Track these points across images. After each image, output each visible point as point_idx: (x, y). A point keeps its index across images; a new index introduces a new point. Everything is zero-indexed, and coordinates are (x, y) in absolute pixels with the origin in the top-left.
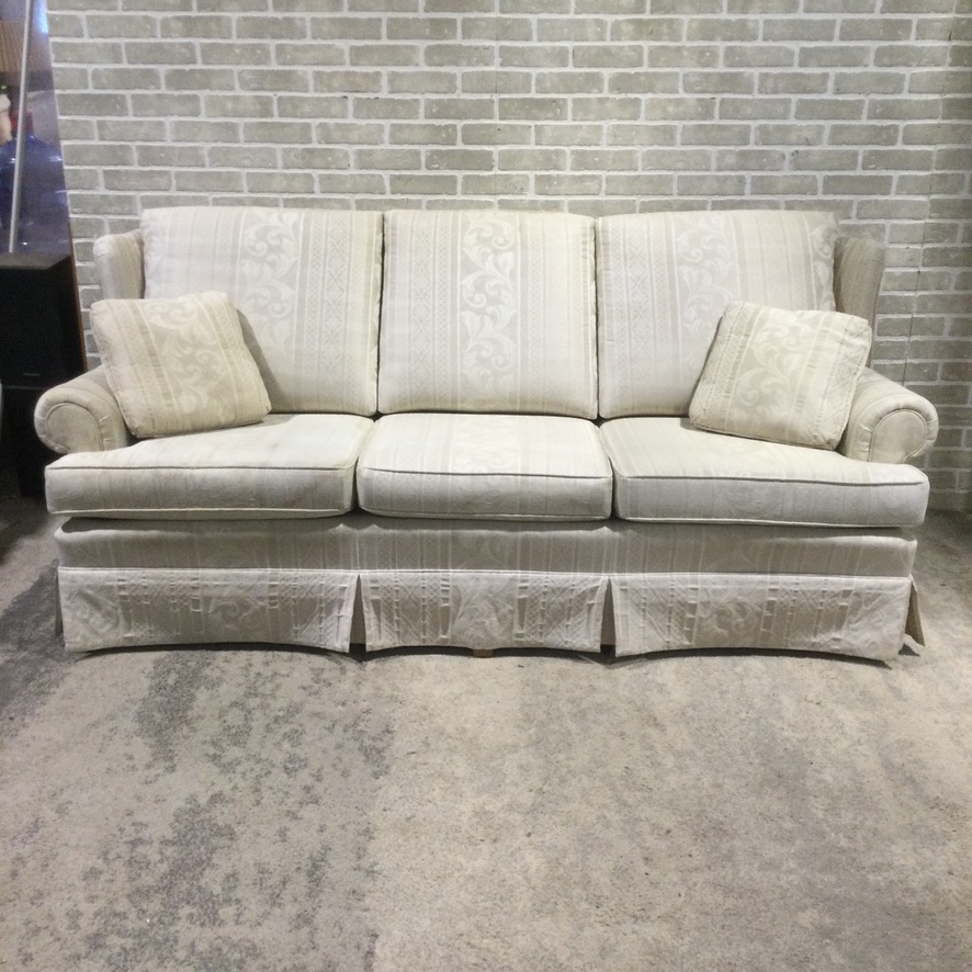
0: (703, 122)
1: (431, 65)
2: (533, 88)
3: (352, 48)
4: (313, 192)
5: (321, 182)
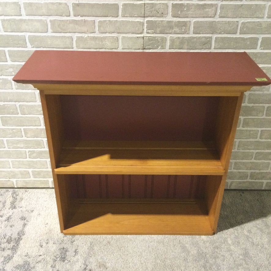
4: (21, 15)
5: (25, 9)
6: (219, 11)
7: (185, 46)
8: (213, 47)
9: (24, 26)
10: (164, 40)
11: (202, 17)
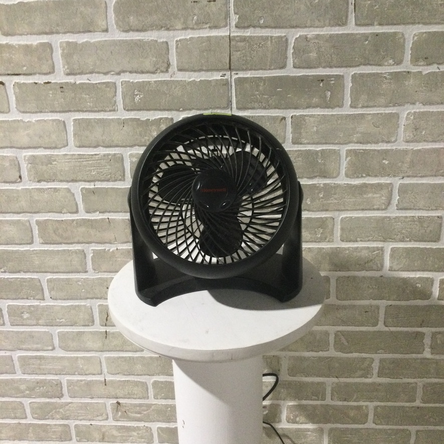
1: (127, 31)
2: (290, 61)
6: (396, 198)
8: (387, 266)
11: (359, 210)
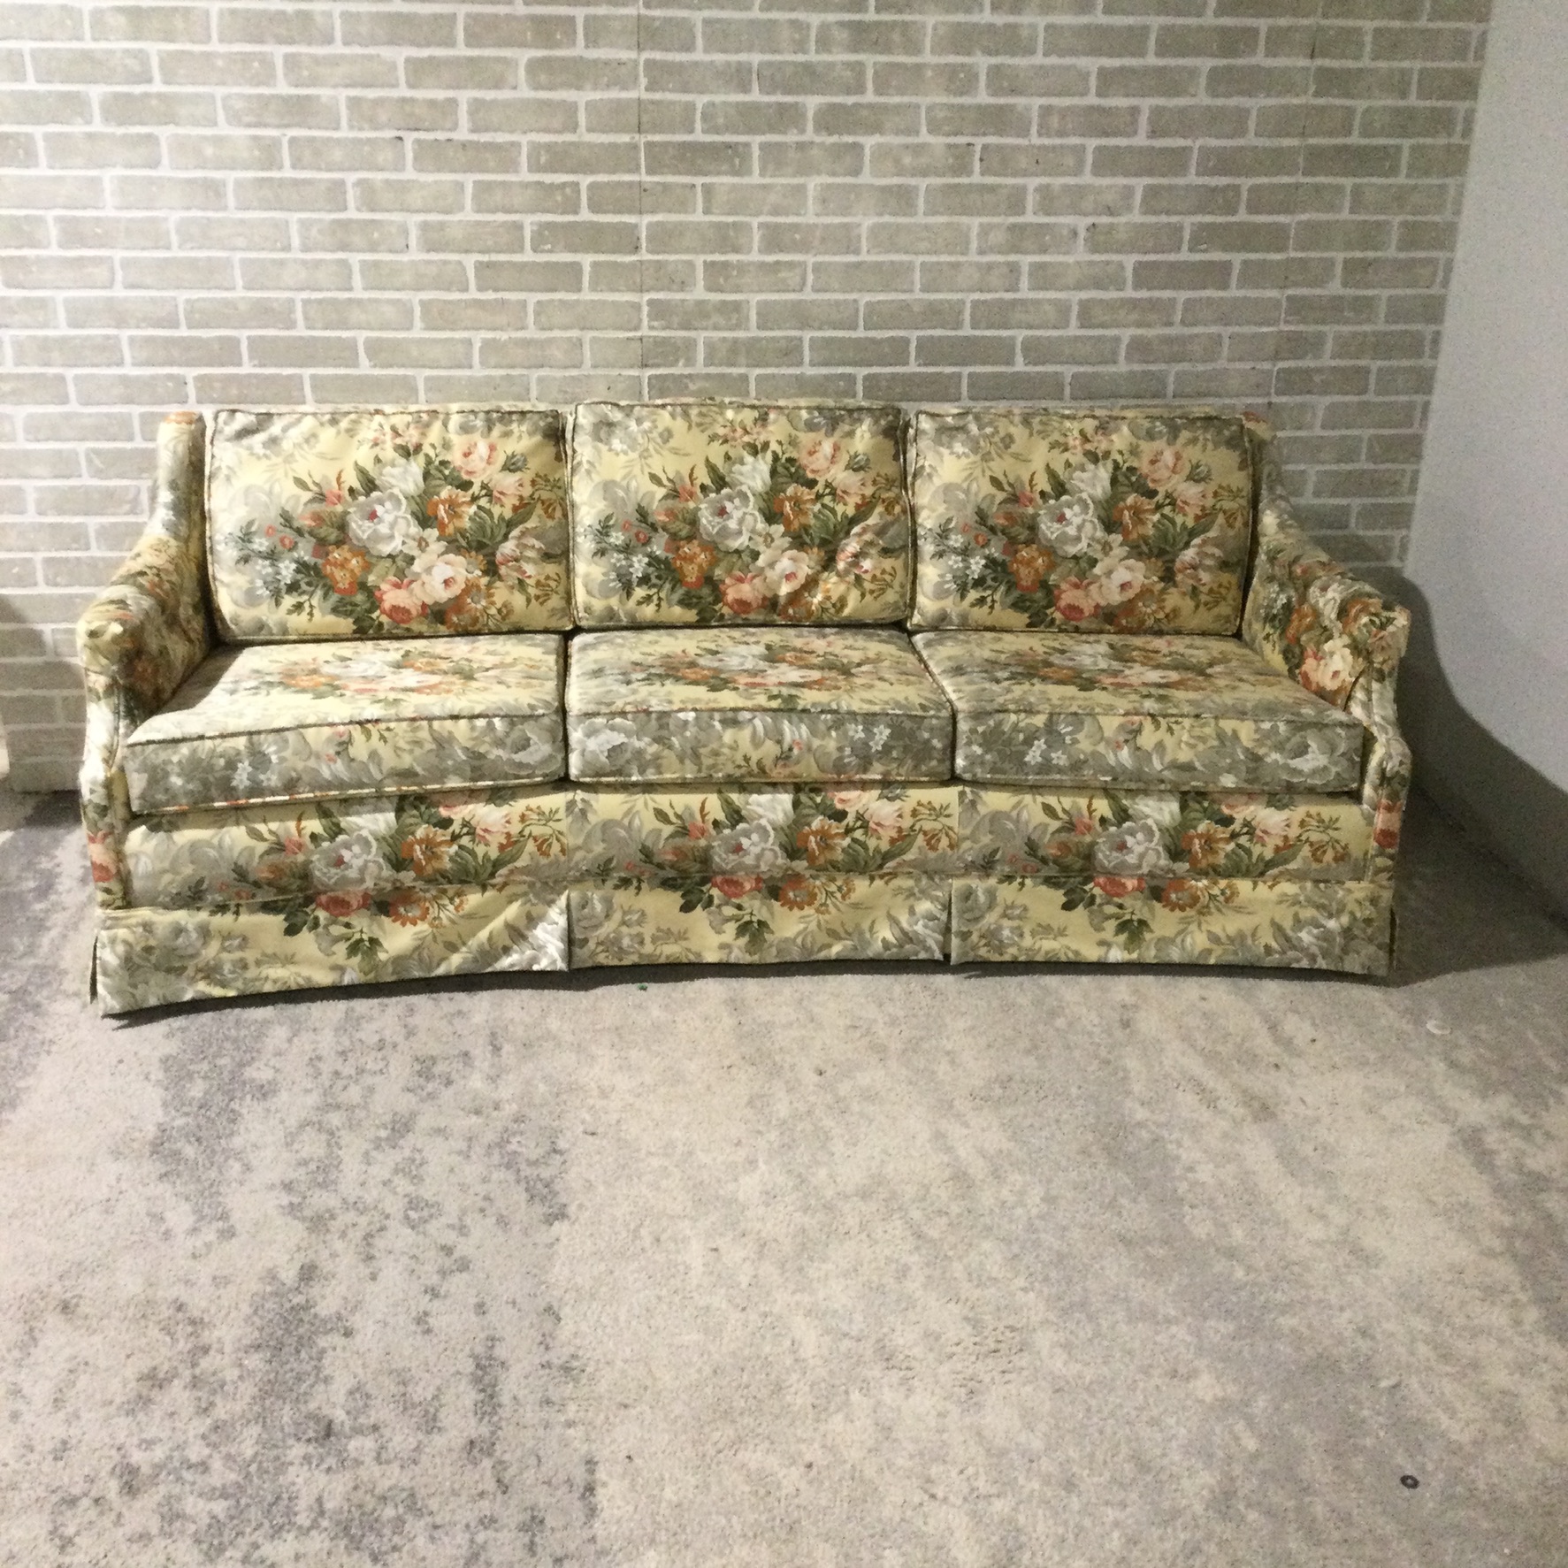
0: (957, 180)
1: (537, 89)
3: (408, 60)
4: (350, 289)
5: (362, 272)
6: (810, 278)
7: (742, 360)
8: (807, 359)
9: (356, 315)
10: (690, 345)
11: (774, 291)
